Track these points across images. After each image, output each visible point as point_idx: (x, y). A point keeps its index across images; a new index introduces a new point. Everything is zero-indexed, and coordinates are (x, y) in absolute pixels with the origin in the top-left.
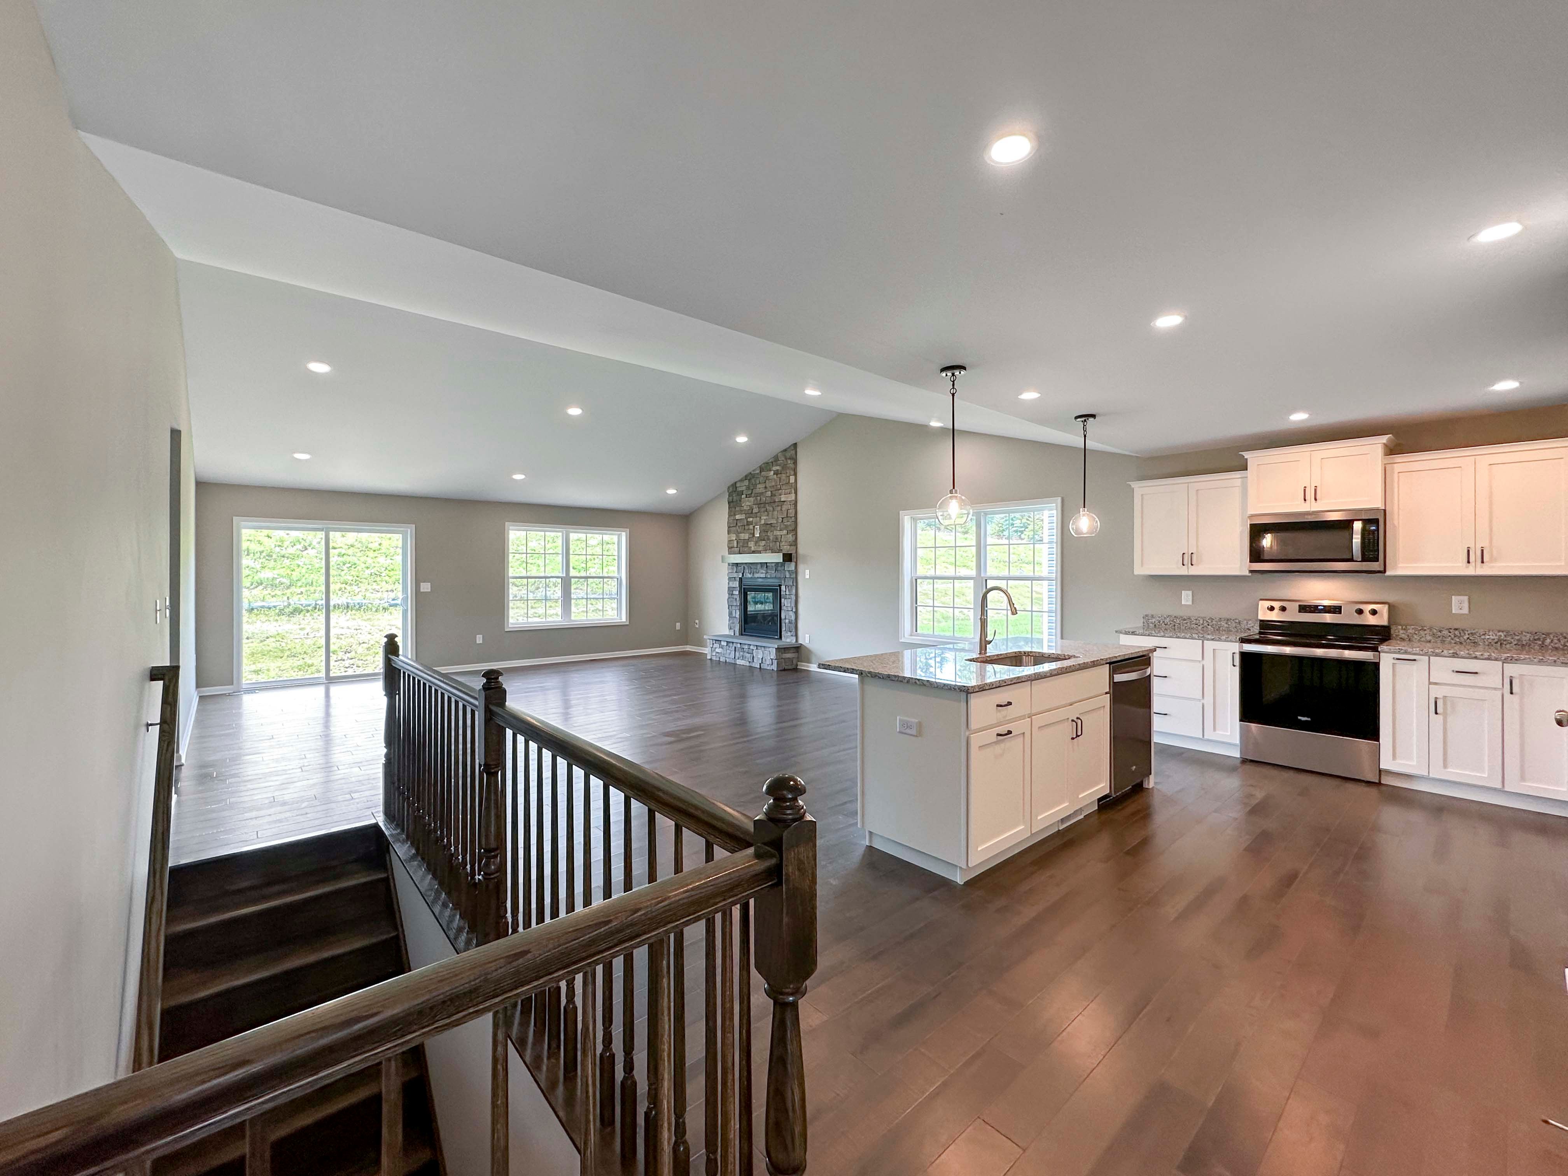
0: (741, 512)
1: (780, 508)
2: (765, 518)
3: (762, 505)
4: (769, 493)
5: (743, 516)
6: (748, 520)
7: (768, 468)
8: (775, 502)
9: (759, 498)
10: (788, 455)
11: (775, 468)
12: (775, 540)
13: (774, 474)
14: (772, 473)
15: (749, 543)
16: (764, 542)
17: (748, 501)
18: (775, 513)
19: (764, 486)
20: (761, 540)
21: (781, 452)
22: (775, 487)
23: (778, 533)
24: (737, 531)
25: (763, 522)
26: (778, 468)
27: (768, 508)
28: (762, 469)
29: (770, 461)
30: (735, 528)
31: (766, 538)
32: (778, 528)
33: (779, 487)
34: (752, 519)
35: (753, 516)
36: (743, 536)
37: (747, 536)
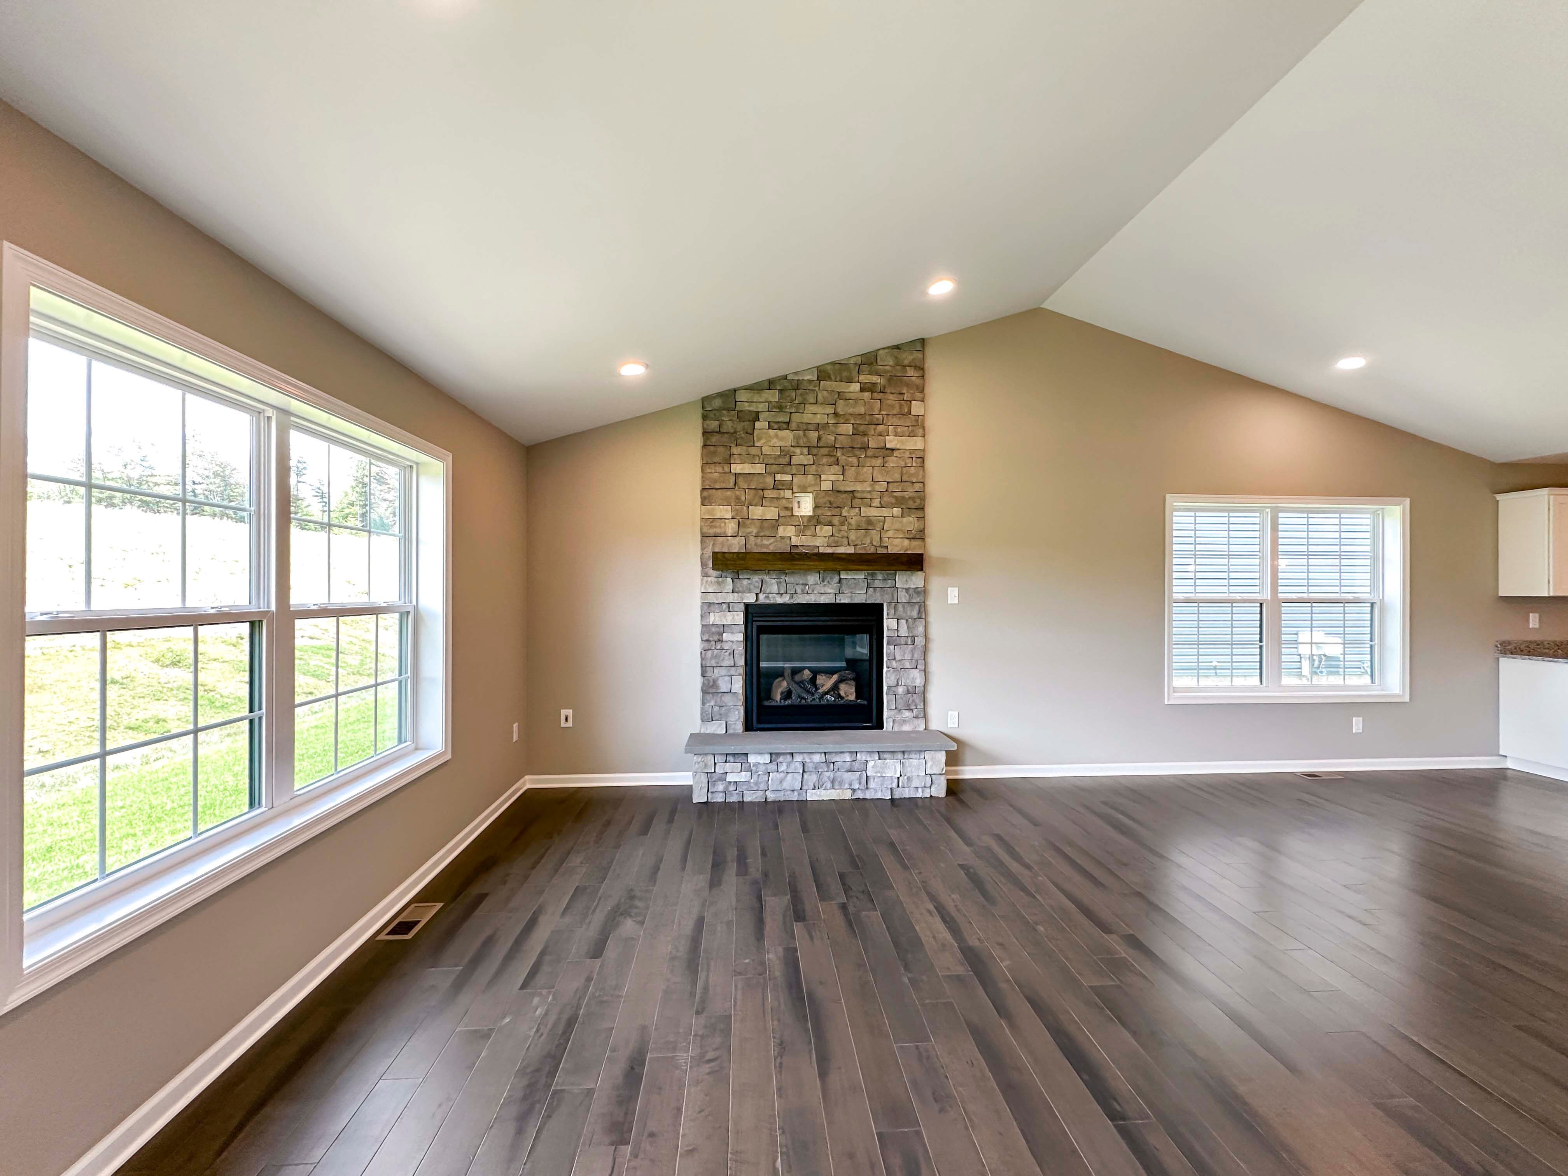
0: (753, 461)
1: (879, 461)
2: (833, 478)
3: (824, 451)
4: (848, 429)
5: (761, 470)
6: (778, 477)
7: (844, 375)
8: (865, 448)
9: (812, 434)
10: (907, 357)
11: (864, 378)
12: (864, 526)
13: (863, 390)
14: (856, 387)
15: (781, 528)
16: (827, 530)
17: (776, 437)
18: (866, 470)
19: (830, 410)
20: (819, 523)
21: (888, 348)
22: (867, 417)
23: (873, 512)
24: (740, 499)
25: (826, 486)
26: (875, 379)
27: (842, 459)
28: (823, 375)
29: (853, 361)
30: (731, 493)
31: (836, 520)
32: (876, 503)
33: (877, 419)
34: (788, 478)
35: (794, 472)
36: (757, 512)
37: (772, 513)
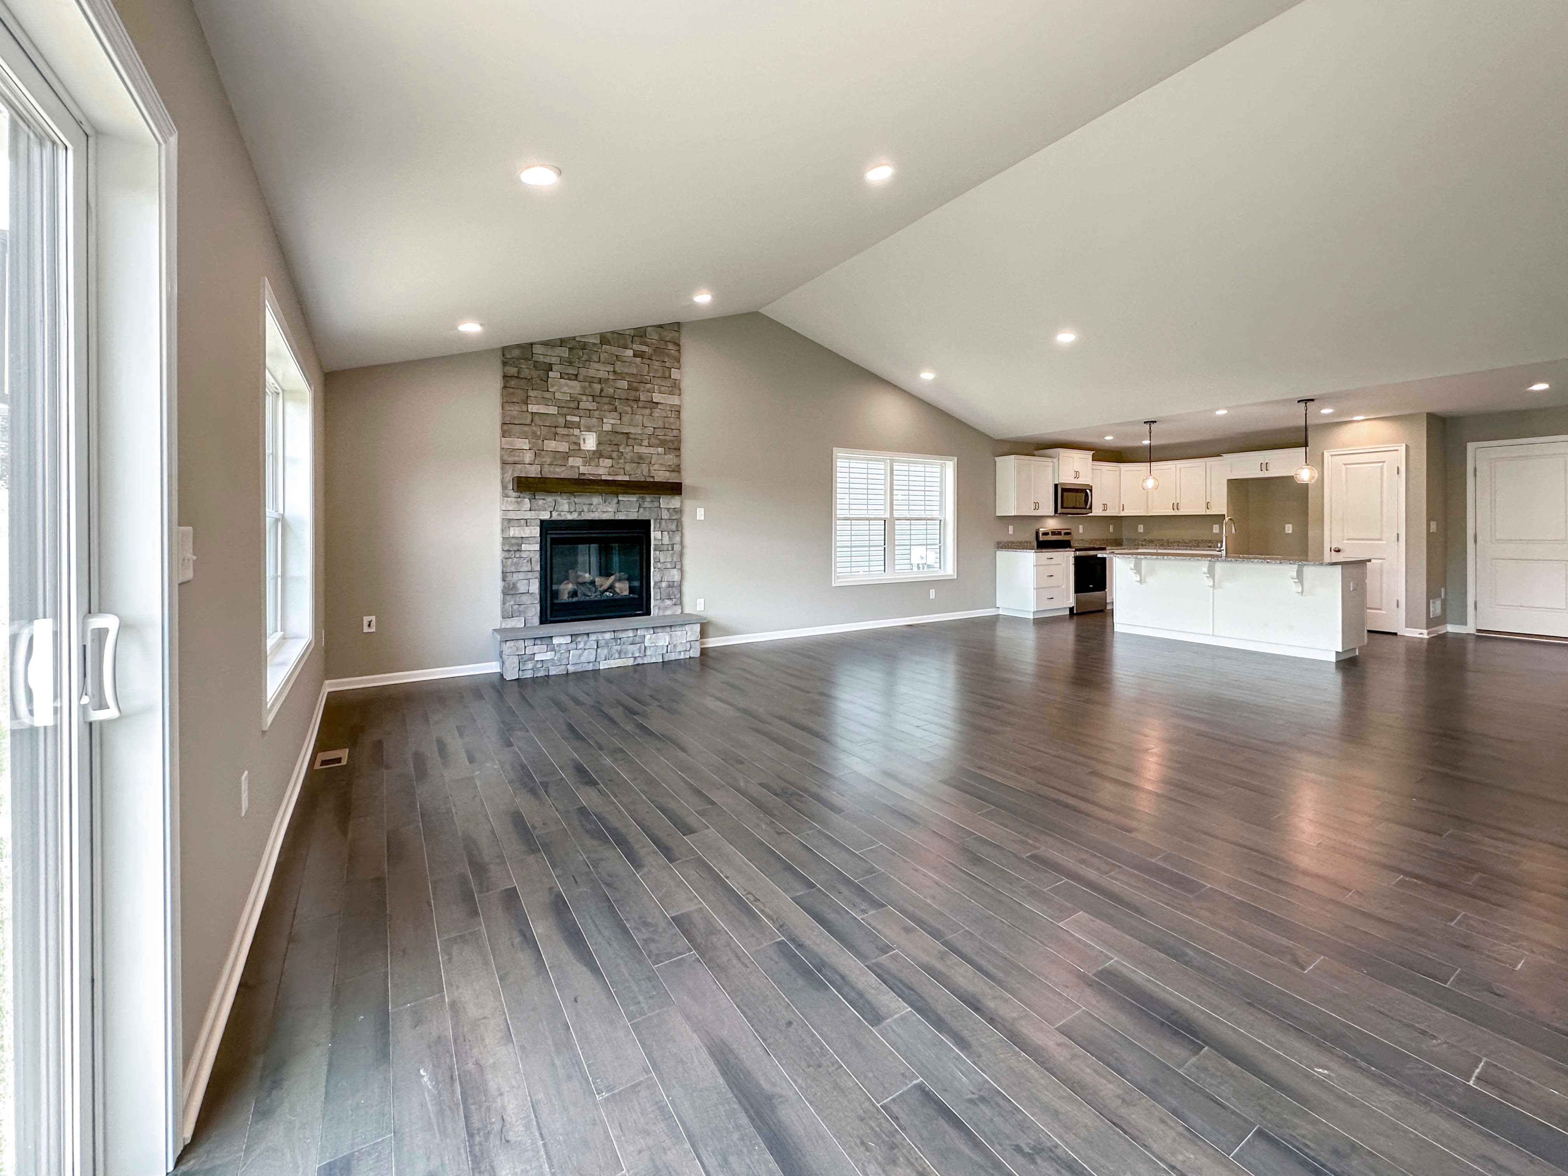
0: (546, 402)
1: (647, 411)
2: (612, 421)
4: (624, 384)
5: (553, 410)
6: (569, 418)
7: (622, 342)
8: (637, 400)
9: (598, 387)
10: (668, 335)
11: (636, 347)
12: (636, 460)
13: (635, 356)
14: (630, 353)
15: (571, 459)
16: (608, 462)
17: (567, 385)
18: (639, 418)
19: (609, 369)
20: (601, 457)
22: (639, 377)
23: (643, 450)
24: (534, 433)
25: (607, 427)
26: (644, 348)
28: (604, 339)
29: (627, 332)
30: (526, 428)
31: (615, 455)
32: (645, 443)
33: (646, 379)
34: (577, 419)
35: (581, 414)
36: (551, 445)
37: (563, 447)
